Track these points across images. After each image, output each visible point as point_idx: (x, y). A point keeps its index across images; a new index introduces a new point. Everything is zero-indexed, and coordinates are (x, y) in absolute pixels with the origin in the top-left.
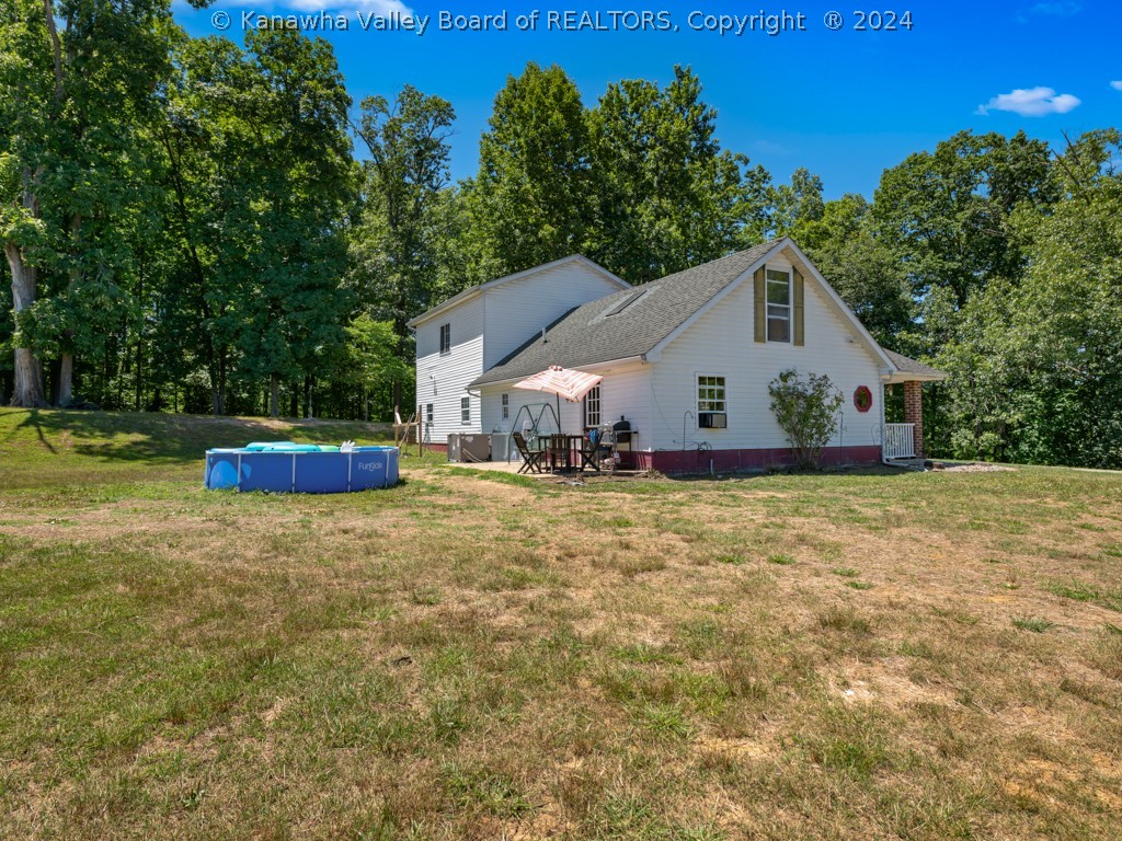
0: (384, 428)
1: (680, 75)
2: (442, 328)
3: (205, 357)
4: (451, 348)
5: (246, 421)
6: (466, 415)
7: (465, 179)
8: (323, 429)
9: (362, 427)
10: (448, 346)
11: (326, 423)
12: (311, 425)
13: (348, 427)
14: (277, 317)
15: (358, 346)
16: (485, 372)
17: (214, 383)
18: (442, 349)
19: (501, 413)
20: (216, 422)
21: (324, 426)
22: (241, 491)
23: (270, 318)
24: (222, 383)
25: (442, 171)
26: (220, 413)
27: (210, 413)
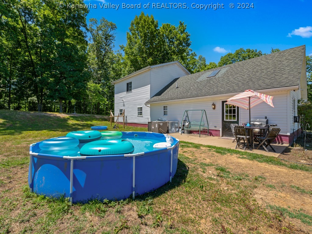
0: (101, 117)
1: (181, 24)
2: (128, 84)
3: (35, 92)
4: (132, 90)
5: (51, 114)
6: (140, 113)
7: (121, 45)
8: (80, 117)
9: (93, 116)
10: (131, 90)
11: (81, 115)
12: (75, 115)
13: (89, 117)
14: (63, 80)
15: (89, 91)
16: (151, 98)
17: (38, 101)
18: (128, 90)
19: (163, 113)
20: (40, 114)
21: (81, 116)
22: (74, 203)
23: (60, 80)
24: (42, 101)
25: (112, 44)
26: (40, 111)
27: (37, 111)
